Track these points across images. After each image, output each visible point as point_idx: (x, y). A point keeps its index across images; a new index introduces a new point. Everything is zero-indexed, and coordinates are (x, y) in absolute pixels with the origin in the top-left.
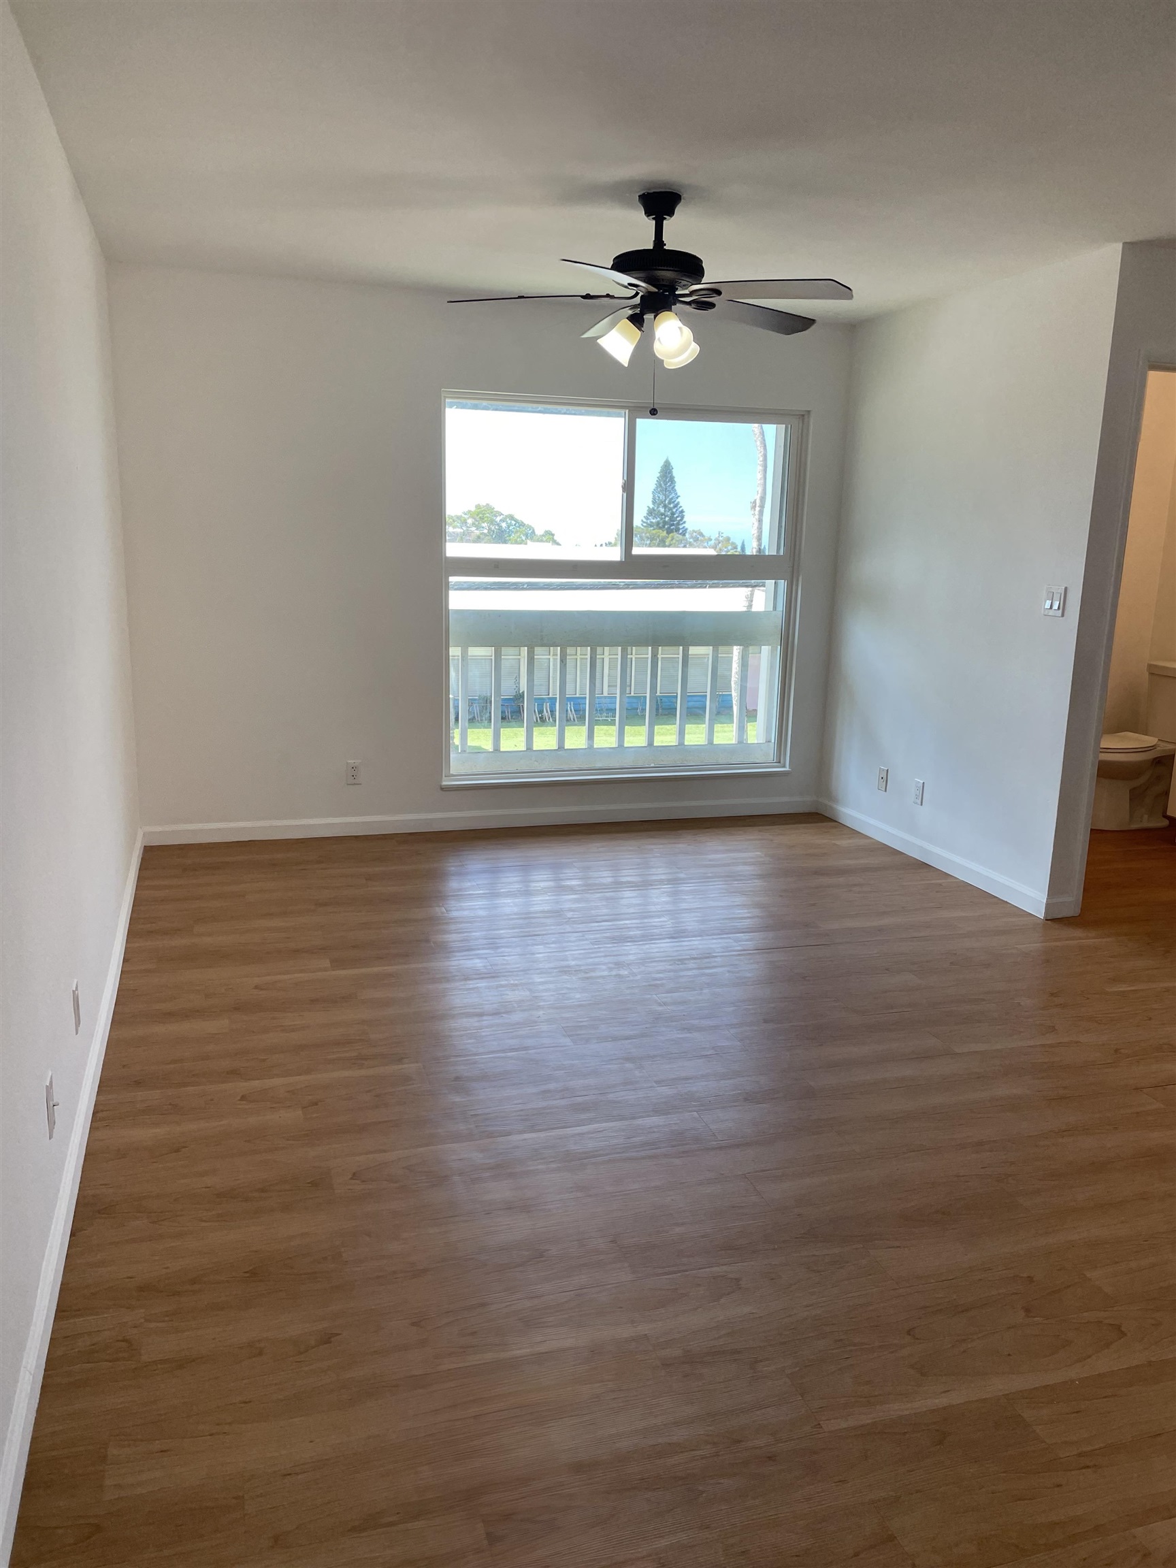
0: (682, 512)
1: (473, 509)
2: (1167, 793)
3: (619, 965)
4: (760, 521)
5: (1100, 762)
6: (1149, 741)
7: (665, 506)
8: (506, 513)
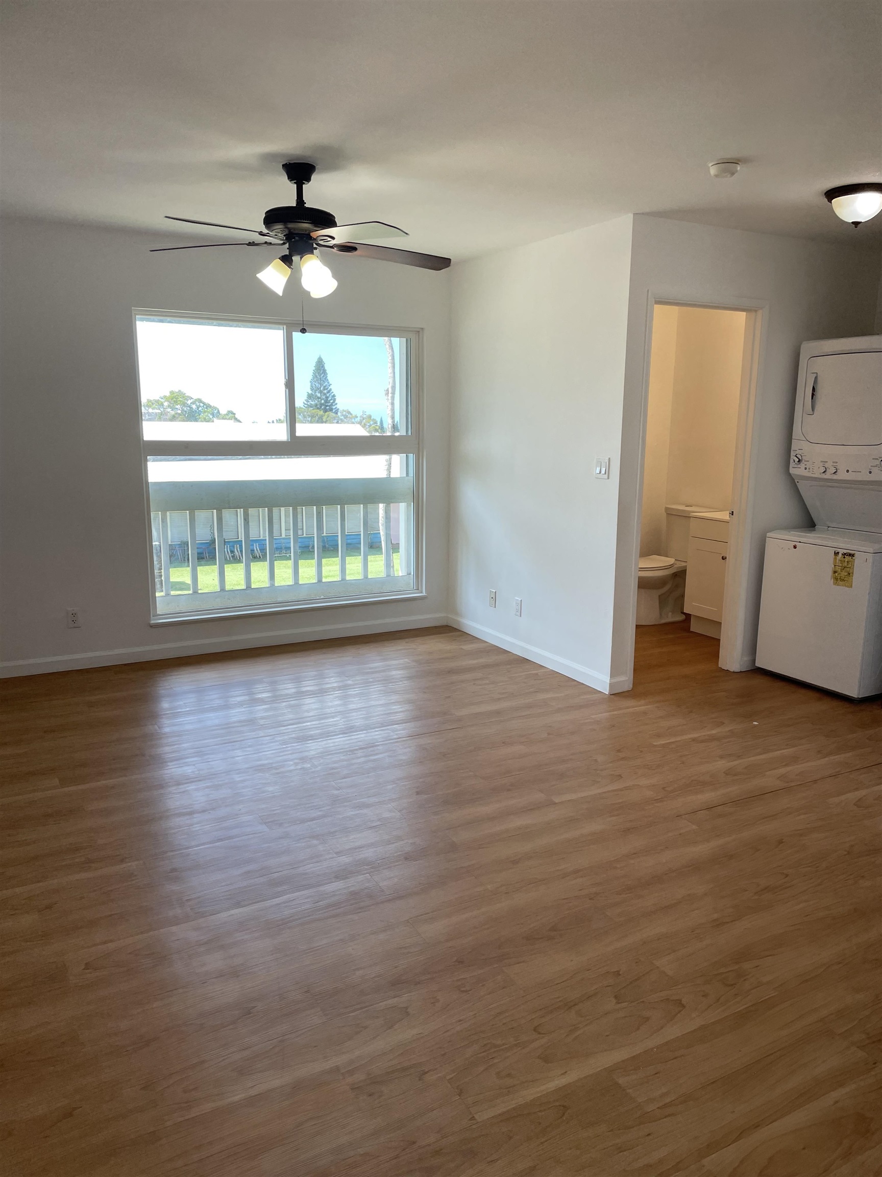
0: (334, 396)
1: (168, 394)
2: (683, 596)
4: (393, 404)
5: (639, 577)
6: (671, 561)
7: (321, 392)
8: (195, 397)
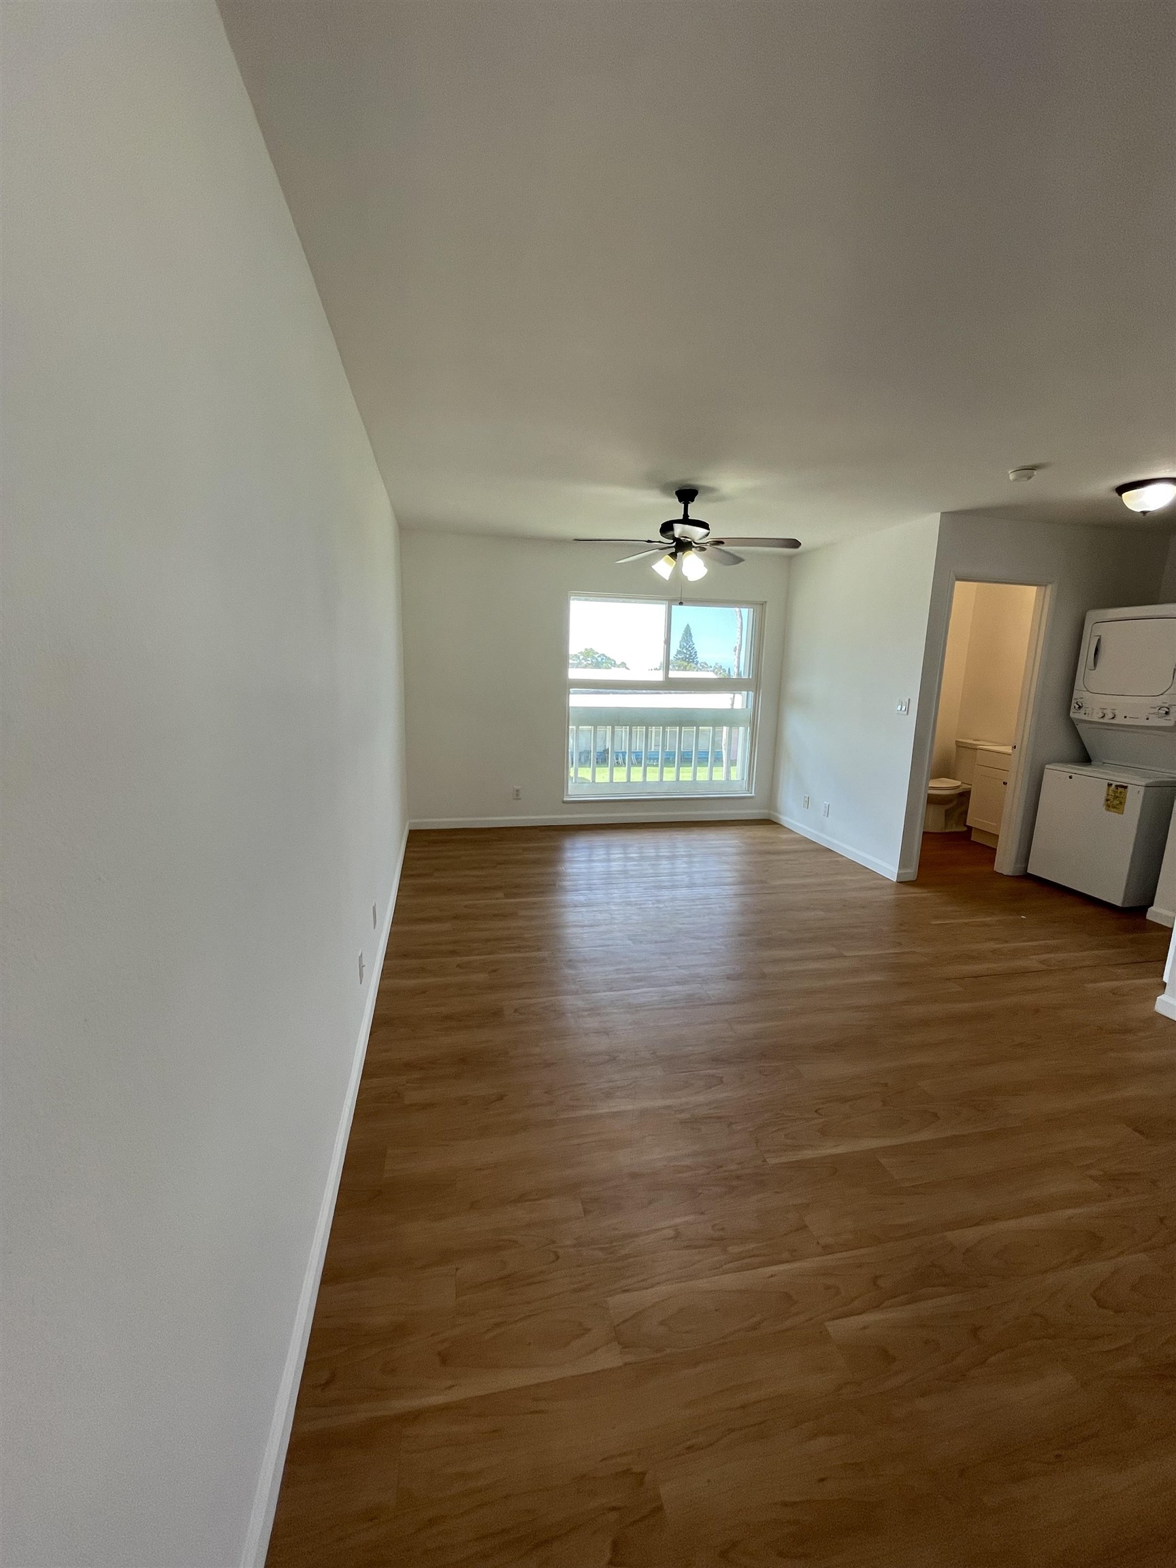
0: (696, 652)
1: (583, 651)
2: (966, 812)
3: (659, 902)
4: (739, 658)
5: (928, 794)
6: (958, 783)
7: (686, 649)
8: (600, 653)
